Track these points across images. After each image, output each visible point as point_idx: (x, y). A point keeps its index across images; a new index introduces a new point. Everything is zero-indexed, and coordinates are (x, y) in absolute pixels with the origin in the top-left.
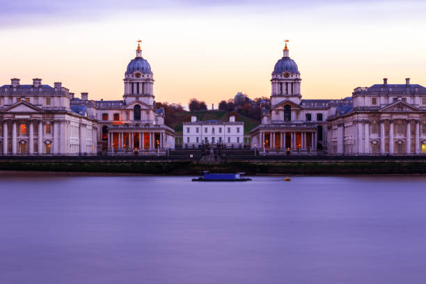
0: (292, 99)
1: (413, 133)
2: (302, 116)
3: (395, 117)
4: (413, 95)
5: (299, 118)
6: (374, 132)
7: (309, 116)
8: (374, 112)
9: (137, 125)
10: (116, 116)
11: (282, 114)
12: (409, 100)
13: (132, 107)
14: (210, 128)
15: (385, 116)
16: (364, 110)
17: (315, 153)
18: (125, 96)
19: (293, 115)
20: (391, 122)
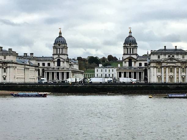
0: (132, 56)
1: (178, 72)
2: (137, 64)
3: (169, 65)
4: (178, 54)
5: (135, 65)
6: (159, 71)
7: (140, 64)
8: (159, 62)
9: (59, 68)
10: (49, 64)
11: (127, 63)
12: (176, 57)
13: (56, 60)
14: (108, 69)
15: (164, 64)
16: (154, 61)
17: (143, 82)
18: (53, 55)
19: (133, 63)
20: (167, 67)
